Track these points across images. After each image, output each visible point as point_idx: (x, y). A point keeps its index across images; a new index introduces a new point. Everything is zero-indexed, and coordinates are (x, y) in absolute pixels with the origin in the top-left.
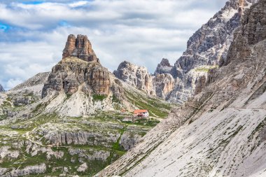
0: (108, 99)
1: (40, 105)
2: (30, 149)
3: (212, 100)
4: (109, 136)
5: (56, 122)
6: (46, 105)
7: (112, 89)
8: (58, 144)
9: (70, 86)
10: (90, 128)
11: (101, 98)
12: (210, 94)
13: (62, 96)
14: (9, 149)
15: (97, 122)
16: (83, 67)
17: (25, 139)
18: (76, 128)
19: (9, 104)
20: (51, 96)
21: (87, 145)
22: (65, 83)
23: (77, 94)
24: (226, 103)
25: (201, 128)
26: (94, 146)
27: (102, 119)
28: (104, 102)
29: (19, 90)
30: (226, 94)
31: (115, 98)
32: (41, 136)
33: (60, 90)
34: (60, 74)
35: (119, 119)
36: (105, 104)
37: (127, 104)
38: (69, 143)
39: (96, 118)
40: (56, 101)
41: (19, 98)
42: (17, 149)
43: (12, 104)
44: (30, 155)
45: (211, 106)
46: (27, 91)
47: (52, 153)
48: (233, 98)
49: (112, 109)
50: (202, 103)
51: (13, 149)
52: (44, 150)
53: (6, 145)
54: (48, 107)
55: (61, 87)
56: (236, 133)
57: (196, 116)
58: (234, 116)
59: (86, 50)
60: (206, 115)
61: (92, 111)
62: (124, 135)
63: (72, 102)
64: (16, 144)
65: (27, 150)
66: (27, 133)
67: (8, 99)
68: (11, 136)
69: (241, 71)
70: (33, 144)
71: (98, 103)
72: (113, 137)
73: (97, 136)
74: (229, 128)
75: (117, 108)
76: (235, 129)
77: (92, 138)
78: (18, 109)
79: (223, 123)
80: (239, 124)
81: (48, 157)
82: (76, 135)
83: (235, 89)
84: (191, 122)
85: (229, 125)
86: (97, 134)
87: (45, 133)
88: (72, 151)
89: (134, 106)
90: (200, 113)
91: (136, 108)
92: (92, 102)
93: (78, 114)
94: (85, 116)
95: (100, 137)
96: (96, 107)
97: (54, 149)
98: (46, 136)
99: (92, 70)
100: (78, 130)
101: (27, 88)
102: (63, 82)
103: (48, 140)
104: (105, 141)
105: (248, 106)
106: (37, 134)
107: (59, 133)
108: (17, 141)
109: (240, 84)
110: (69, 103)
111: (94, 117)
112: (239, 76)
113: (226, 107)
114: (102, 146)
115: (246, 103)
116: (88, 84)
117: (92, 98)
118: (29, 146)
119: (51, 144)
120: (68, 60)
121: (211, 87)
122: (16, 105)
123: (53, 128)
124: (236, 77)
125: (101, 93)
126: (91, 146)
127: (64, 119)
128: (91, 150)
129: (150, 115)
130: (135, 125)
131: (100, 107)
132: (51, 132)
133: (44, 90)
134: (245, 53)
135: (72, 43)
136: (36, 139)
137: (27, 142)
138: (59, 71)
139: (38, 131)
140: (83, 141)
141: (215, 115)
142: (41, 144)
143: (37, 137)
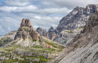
0: (37, 41)
1: (14, 42)
2: (13, 57)
3: (80, 44)
4: (39, 54)
5: (20, 48)
6: (16, 42)
7: (39, 38)
8: (22, 56)
9: (25, 36)
10: (33, 51)
11: (35, 41)
12: (79, 42)
13: (22, 39)
14: (5, 57)
15: (35, 48)
16: (29, 30)
17: (11, 54)
18: (28, 51)
19: (2, 41)
20: (18, 39)
21: (32, 56)
22: (23, 35)
23: (27, 39)
24: (85, 45)
25: (77, 53)
26: (34, 57)
27: (36, 48)
28: (36, 42)
29: (5, 37)
30: (85, 43)
31: (40, 41)
32: (16, 53)
33: (21, 37)
34: (21, 32)
35: (42, 48)
36: (37, 43)
37: (44, 43)
38: (26, 55)
39: (34, 47)
40: (20, 41)
41: (5, 39)
42: (8, 57)
43: (3, 41)
44: (12, 59)
45: (80, 46)
46: (8, 37)
47: (20, 59)
48: (87, 44)
49: (39, 44)
50: (77, 45)
51: (7, 57)
52: (17, 57)
53: (4, 55)
54: (17, 43)
55: (22, 36)
56: (89, 55)
57: (75, 49)
58: (88, 50)
59: (29, 24)
60: (78, 49)
61: (32, 45)
62: (44, 54)
63: (25, 42)
64: (8, 55)
65: (12, 57)
66: (11, 52)
67: (1, 39)
68: (6, 52)
69: (89, 35)
70: (14, 55)
71: (34, 42)
72: (41, 54)
73: (35, 54)
74: (87, 53)
75: (41, 44)
76: (89, 54)
77: (33, 54)
78: (5, 43)
79: (85, 52)
80: (90, 52)
81: (19, 60)
82: (28, 53)
83: (88, 41)
84: (73, 51)
85: (86, 52)
86: (35, 53)
87: (17, 52)
88: (27, 58)
89: (46, 44)
90: (76, 48)
91: (47, 44)
92: (32, 42)
93: (27, 46)
94: (30, 47)
95: (36, 54)
96: (33, 43)
97: (21, 57)
98: (18, 53)
99: (32, 31)
100: (29, 51)
101: (8, 36)
102: (22, 35)
103: (19, 54)
104: (38, 55)
105: (92, 47)
106: (15, 52)
107: (22, 52)
108: (8, 54)
109: (89, 39)
110: (24, 42)
111: (33, 47)
112: (89, 37)
113: (85, 46)
114: (37, 57)
115: (92, 46)
116: (31, 36)
117: (32, 41)
118: (12, 56)
119: (20, 55)
120: (24, 27)
121: (79, 40)
122: (4, 42)
123: (20, 50)
124: (88, 37)
125: (35, 39)
126: (33, 57)
127: (23, 47)
128: (33, 58)
129: (52, 47)
130: (48, 50)
131: (35, 43)
132: (19, 51)
133: (15, 37)
134: (91, 30)
135: (24, 21)
136: (15, 54)
137: (11, 55)
138: (21, 31)
139: (15, 51)
140: (31, 55)
141: (82, 49)
142: (16, 55)
143: (15, 53)
